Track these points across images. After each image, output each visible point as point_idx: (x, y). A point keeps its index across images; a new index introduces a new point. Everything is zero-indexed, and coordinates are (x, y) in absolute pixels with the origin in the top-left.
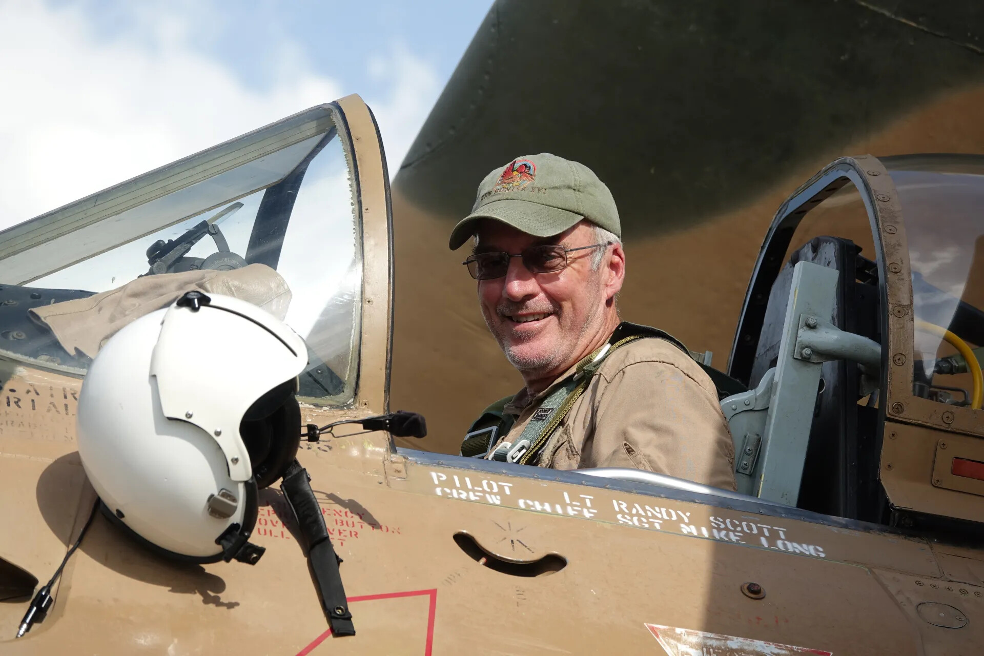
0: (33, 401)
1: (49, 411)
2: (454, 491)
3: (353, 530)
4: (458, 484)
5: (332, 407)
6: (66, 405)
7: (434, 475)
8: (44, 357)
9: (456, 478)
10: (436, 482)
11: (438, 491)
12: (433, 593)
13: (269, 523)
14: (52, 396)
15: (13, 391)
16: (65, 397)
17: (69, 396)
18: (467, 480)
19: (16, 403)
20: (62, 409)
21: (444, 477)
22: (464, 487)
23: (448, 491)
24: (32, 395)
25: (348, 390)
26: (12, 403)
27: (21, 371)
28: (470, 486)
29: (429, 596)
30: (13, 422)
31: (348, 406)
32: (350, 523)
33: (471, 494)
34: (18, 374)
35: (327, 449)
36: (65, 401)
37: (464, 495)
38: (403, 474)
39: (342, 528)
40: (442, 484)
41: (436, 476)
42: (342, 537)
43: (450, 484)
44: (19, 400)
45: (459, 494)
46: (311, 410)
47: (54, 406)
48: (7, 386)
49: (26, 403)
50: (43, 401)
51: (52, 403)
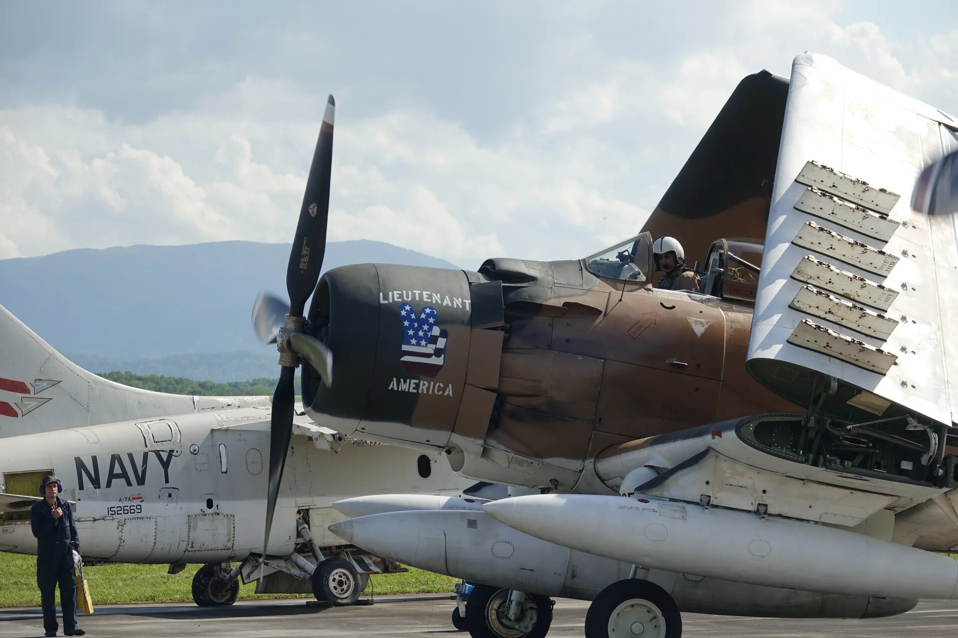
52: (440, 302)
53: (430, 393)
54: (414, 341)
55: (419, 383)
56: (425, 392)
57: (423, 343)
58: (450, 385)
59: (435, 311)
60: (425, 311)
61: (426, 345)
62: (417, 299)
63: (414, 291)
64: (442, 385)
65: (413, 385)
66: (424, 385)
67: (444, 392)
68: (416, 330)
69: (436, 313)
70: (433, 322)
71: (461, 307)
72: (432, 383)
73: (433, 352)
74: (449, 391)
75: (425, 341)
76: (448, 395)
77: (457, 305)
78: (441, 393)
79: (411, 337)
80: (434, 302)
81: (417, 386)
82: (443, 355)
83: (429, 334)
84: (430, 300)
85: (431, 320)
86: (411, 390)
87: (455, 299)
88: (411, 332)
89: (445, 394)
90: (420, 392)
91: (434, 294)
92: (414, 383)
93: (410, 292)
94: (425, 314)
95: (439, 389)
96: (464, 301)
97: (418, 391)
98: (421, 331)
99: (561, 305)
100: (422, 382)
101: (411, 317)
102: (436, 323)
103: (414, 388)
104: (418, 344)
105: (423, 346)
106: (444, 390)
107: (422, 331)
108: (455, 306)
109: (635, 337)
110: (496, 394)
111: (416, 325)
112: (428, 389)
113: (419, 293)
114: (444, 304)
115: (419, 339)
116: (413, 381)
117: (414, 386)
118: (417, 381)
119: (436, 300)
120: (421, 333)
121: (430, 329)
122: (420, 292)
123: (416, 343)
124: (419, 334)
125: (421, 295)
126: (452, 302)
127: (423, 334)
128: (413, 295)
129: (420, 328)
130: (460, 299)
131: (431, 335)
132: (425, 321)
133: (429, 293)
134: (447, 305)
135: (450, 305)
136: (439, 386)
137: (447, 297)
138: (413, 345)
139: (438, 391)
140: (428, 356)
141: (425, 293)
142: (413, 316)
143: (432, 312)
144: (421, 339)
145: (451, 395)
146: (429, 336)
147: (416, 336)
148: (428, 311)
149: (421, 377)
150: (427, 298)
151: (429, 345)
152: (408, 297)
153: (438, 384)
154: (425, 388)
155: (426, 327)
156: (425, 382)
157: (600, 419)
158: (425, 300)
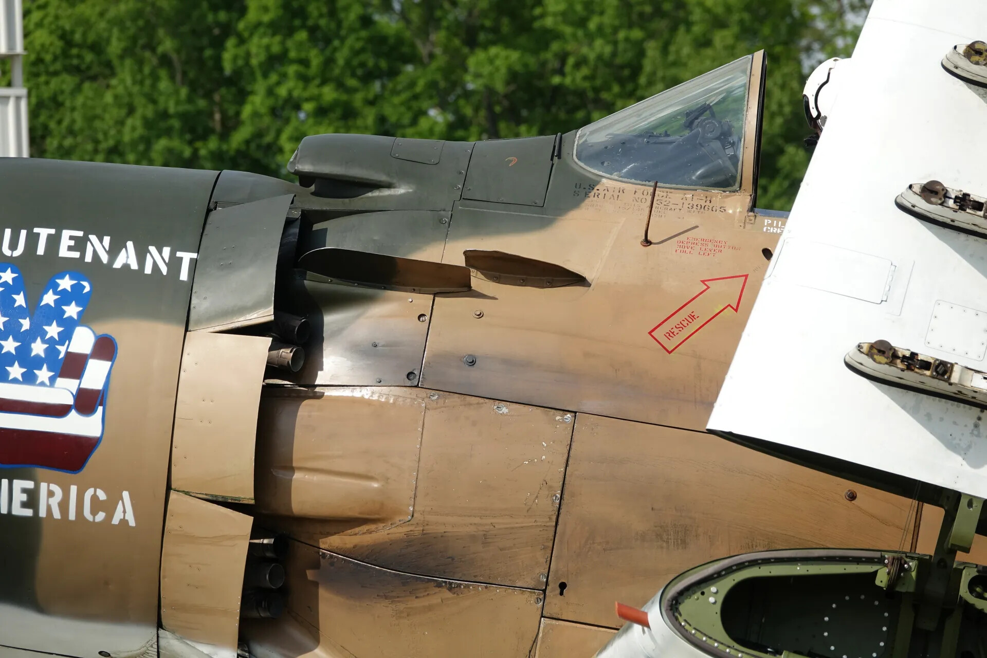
0: (605, 194)
1: (610, 199)
2: (772, 228)
3: (720, 249)
4: (775, 225)
5: (730, 192)
6: (618, 196)
7: (766, 221)
8: (615, 173)
9: (775, 222)
10: (766, 224)
11: (765, 229)
12: (746, 276)
13: (686, 247)
14: (614, 191)
15: (598, 190)
16: (619, 192)
17: (621, 191)
18: (780, 222)
19: (598, 195)
20: (616, 198)
21: (770, 222)
22: (777, 227)
23: (769, 228)
24: (606, 191)
25: (737, 185)
26: (596, 196)
27: (604, 180)
28: (779, 226)
29: (744, 278)
30: (594, 205)
31: (737, 191)
32: (720, 246)
33: (779, 229)
34: (603, 182)
35: (723, 211)
36: (618, 194)
37: (775, 231)
38: (752, 222)
39: (715, 248)
40: (769, 225)
41: (767, 221)
42: (715, 253)
43: (771, 225)
44: (599, 194)
45: (774, 229)
46: (721, 193)
47: (613, 196)
48: (596, 188)
49: (601, 196)
50: (609, 195)
51: (613, 195)
52: (104, 258)
53: (72, 516)
54: (16, 371)
55: (37, 487)
56: (57, 515)
57: (44, 374)
58: (126, 495)
59: (85, 284)
60: (58, 285)
61: (52, 380)
62: (41, 251)
63: (36, 230)
64: (102, 495)
65: (19, 497)
66: (51, 494)
67: (110, 516)
68: (26, 340)
69: (87, 289)
70: (75, 317)
71: (164, 270)
72: (74, 489)
73: (70, 401)
74: (124, 512)
75: (49, 369)
76: (124, 522)
77: (155, 265)
78: (101, 516)
79: (9, 359)
80: (88, 258)
81: (32, 500)
82: (100, 409)
83: (62, 349)
84: (76, 255)
85: (72, 310)
86: (18, 511)
87: (152, 249)
88: (10, 345)
89: (116, 521)
90: (43, 513)
91: (93, 238)
92: (24, 491)
93: (23, 233)
94: (55, 293)
95: (97, 505)
96: (179, 254)
97: (36, 512)
98: (39, 340)
99: (461, 261)
100: (44, 487)
101: (15, 301)
102: (83, 319)
103: (24, 505)
104: (29, 378)
105: (42, 384)
106: (109, 507)
107: (44, 341)
108: (148, 270)
109: (670, 350)
110: (250, 520)
111: (26, 324)
112: (64, 505)
113: (49, 236)
114: (118, 264)
115: (31, 365)
116: (18, 484)
117: (24, 497)
118: (30, 485)
119: (95, 252)
120: (38, 348)
121: (66, 336)
122: (52, 231)
123: (23, 375)
124: (30, 350)
125: (54, 242)
126: (141, 260)
127: (46, 350)
128: (33, 240)
129: (37, 332)
130: (167, 251)
131: (68, 354)
132: (55, 314)
133: (80, 234)
134: (126, 267)
135: (134, 266)
136: (94, 498)
137: (130, 244)
138: (15, 381)
139: (94, 512)
140: (59, 411)
141: (66, 234)
142: (20, 300)
143: (77, 288)
144: (37, 363)
145: (132, 523)
146: (62, 355)
147: (23, 356)
148: (66, 283)
149: (40, 471)
150: (70, 248)
151: (61, 382)
152: (13, 246)
153: (89, 493)
154: (55, 502)
155: (53, 330)
156: (55, 488)
157: (563, 586)
158: (63, 252)
